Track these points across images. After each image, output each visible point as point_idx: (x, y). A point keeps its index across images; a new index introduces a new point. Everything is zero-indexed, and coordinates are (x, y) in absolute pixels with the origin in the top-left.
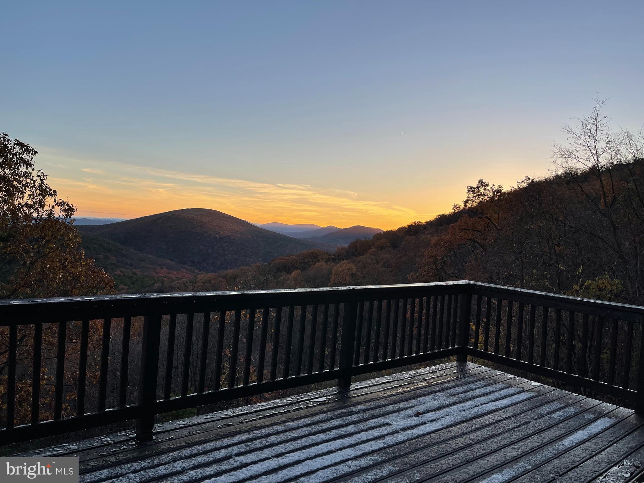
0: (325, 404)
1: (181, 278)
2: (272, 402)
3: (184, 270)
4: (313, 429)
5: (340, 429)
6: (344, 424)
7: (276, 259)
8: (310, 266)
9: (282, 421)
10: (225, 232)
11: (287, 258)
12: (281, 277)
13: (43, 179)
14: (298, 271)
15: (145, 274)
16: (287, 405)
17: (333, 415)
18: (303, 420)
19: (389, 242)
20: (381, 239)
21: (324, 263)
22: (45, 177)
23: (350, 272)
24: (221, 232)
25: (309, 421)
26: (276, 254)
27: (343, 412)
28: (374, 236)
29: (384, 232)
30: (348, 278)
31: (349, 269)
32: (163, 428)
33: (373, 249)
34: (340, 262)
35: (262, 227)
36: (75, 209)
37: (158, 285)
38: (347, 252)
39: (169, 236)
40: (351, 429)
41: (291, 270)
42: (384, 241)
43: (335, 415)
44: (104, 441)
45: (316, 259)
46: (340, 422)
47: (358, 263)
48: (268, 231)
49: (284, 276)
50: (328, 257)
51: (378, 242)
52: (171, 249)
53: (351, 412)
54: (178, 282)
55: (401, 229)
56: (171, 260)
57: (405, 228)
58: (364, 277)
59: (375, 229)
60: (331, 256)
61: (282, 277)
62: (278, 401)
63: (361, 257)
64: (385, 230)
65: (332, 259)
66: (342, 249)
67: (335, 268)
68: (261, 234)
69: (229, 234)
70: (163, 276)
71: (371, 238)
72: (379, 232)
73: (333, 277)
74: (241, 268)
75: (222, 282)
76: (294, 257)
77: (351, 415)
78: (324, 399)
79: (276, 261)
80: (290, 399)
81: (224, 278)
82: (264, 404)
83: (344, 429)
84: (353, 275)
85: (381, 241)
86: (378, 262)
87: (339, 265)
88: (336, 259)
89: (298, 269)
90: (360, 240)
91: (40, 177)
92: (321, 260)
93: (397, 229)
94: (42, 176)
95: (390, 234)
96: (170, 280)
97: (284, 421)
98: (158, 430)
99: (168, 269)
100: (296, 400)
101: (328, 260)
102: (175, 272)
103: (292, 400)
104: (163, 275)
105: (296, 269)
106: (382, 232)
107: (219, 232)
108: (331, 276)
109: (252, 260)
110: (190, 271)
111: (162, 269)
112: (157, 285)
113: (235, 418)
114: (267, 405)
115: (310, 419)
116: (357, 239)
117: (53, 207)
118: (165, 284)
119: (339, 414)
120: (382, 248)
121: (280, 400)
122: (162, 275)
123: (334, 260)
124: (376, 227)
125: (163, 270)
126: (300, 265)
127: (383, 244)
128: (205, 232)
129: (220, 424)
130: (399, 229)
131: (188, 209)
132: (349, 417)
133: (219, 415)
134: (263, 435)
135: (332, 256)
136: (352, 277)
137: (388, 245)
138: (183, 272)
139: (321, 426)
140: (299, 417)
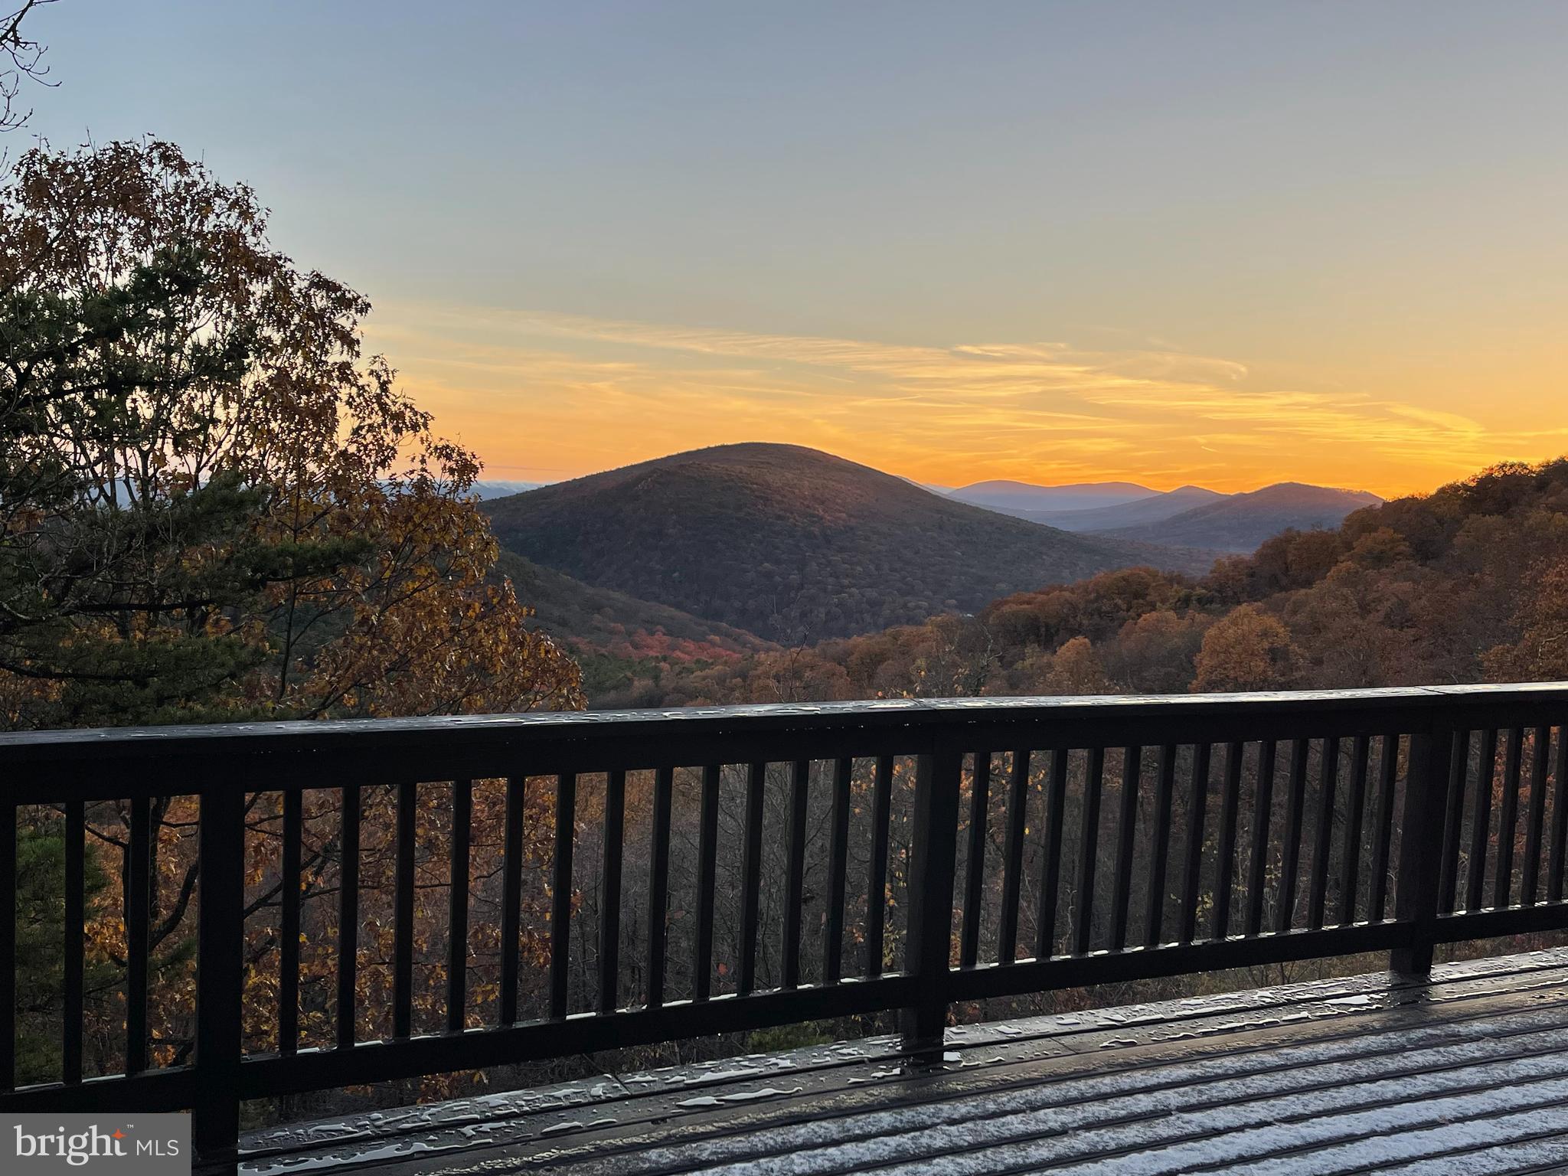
0: (1370, 1012)
1: (710, 661)
2: (1218, 997)
3: (717, 638)
4: (1363, 1068)
5: (1441, 1074)
6: (1445, 1065)
7: (1006, 602)
8: (1121, 626)
9: (1266, 1045)
10: (839, 518)
11: (1041, 598)
12: (1023, 660)
13: (385, 383)
14: (1081, 639)
15: (603, 651)
16: (1262, 1008)
17: (1404, 1039)
18: (1323, 1045)
19: (1404, 540)
20: (1376, 530)
21: (1172, 613)
22: (390, 375)
23: (1266, 645)
24: (826, 516)
25: (1342, 1048)
26: (1003, 586)
27: (1431, 1035)
28: (1348, 519)
29: (1386, 504)
30: (1259, 665)
31: (1265, 634)
32: (965, 1036)
33: (1346, 565)
34: (1228, 611)
35: (959, 498)
36: (479, 466)
37: (644, 683)
38: (1252, 575)
39: (671, 531)
40: (1469, 1076)
41: (1056, 638)
42: (1384, 534)
43: (1409, 1040)
44: (845, 1055)
45: (1141, 601)
46: (1434, 1058)
47: (1294, 612)
48: (976, 510)
49: (1032, 657)
50: (1183, 592)
51: (1362, 539)
52: (676, 574)
53: (1457, 1035)
54: (704, 673)
55: (1448, 494)
56: (678, 606)
57: (1465, 487)
58: (1318, 662)
59: (1349, 493)
60: (1193, 588)
61: (1028, 662)
62: (1235, 996)
63: (1303, 591)
64: (1389, 498)
65: (1199, 600)
66: (1235, 564)
67: (1212, 631)
68: (953, 520)
69: (853, 522)
70: (657, 657)
71: (1338, 526)
72: (1367, 504)
73: (1205, 661)
74: (889, 631)
75: (833, 675)
76: (1067, 594)
77: (1456, 1043)
78: (1363, 999)
79: (1006, 609)
80: (1267, 994)
81: (840, 665)
82: (1201, 1001)
83: (1452, 1075)
84: (1275, 655)
85: (1373, 534)
86: (1365, 609)
87: (1225, 620)
88: (1211, 601)
89: (1080, 633)
90: (1298, 533)
91: (379, 377)
92: (1158, 604)
93: (1433, 492)
94: (383, 373)
95: (1406, 510)
96: (677, 668)
97: (1271, 1044)
98: (957, 1040)
99: (669, 633)
100: (1285, 997)
101: (1186, 601)
102: (690, 645)
103: (1271, 996)
104: (655, 654)
105: (1074, 633)
106: (1380, 505)
107: (822, 518)
108: (1196, 659)
109: (925, 604)
110: (735, 640)
111: (652, 634)
112: (641, 685)
113: (1138, 1029)
114: (1208, 1005)
115: (1341, 1043)
116: (1289, 530)
117: (423, 461)
118: (663, 682)
119: (1421, 1039)
120: (1379, 559)
121: (1240, 993)
122: (652, 653)
123: (1203, 603)
124: (1355, 487)
125: (656, 637)
126: (1085, 622)
127: (1383, 547)
128: (779, 517)
129: (1106, 1039)
130: (1442, 491)
131: (723, 447)
132: (1455, 1048)
133: (1091, 1018)
134: (1230, 1072)
135: (1200, 591)
136: (1274, 660)
137: (1402, 548)
138: (713, 644)
139: (1381, 1063)
140: (1309, 1039)
